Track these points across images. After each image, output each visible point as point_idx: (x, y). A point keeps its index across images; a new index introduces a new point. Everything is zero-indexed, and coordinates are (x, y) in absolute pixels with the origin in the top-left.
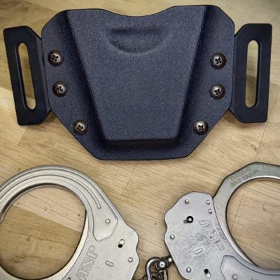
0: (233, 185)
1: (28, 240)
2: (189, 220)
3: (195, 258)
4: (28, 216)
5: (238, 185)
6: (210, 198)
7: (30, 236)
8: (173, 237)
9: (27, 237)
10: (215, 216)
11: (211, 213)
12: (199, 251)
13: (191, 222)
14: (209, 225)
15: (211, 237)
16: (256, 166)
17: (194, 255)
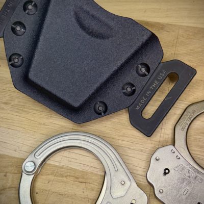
0: (183, 129)
1: (5, 176)
2: (166, 172)
3: (186, 198)
4: (3, 158)
5: (186, 128)
6: (172, 147)
7: (7, 173)
8: (161, 191)
9: (4, 174)
10: (183, 159)
11: (179, 158)
12: (186, 192)
13: (168, 173)
14: (183, 169)
15: (189, 177)
16: (191, 107)
17: (184, 197)
